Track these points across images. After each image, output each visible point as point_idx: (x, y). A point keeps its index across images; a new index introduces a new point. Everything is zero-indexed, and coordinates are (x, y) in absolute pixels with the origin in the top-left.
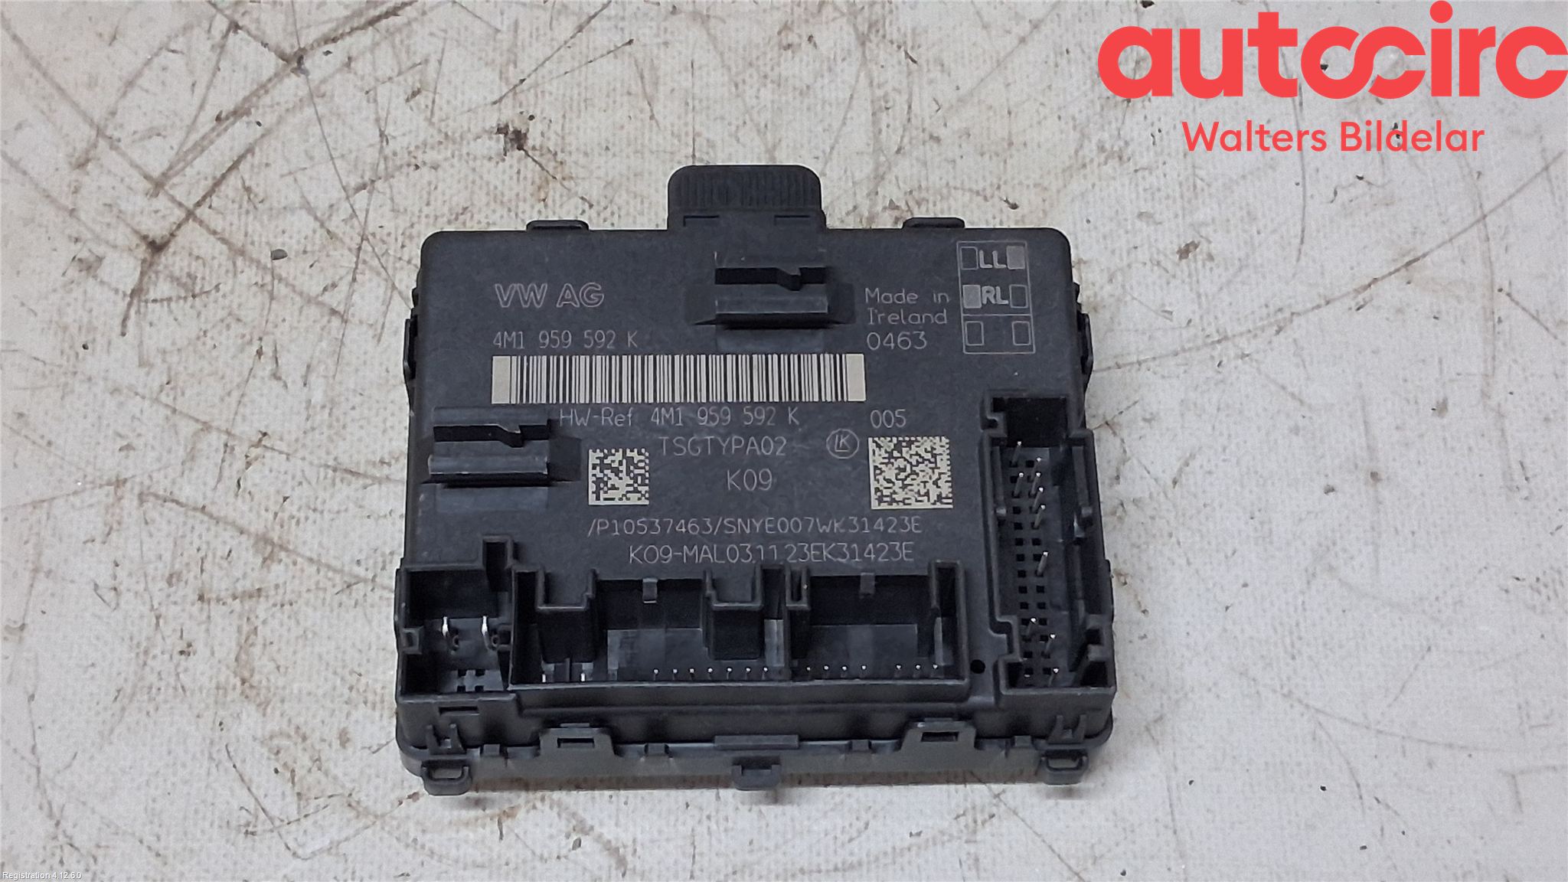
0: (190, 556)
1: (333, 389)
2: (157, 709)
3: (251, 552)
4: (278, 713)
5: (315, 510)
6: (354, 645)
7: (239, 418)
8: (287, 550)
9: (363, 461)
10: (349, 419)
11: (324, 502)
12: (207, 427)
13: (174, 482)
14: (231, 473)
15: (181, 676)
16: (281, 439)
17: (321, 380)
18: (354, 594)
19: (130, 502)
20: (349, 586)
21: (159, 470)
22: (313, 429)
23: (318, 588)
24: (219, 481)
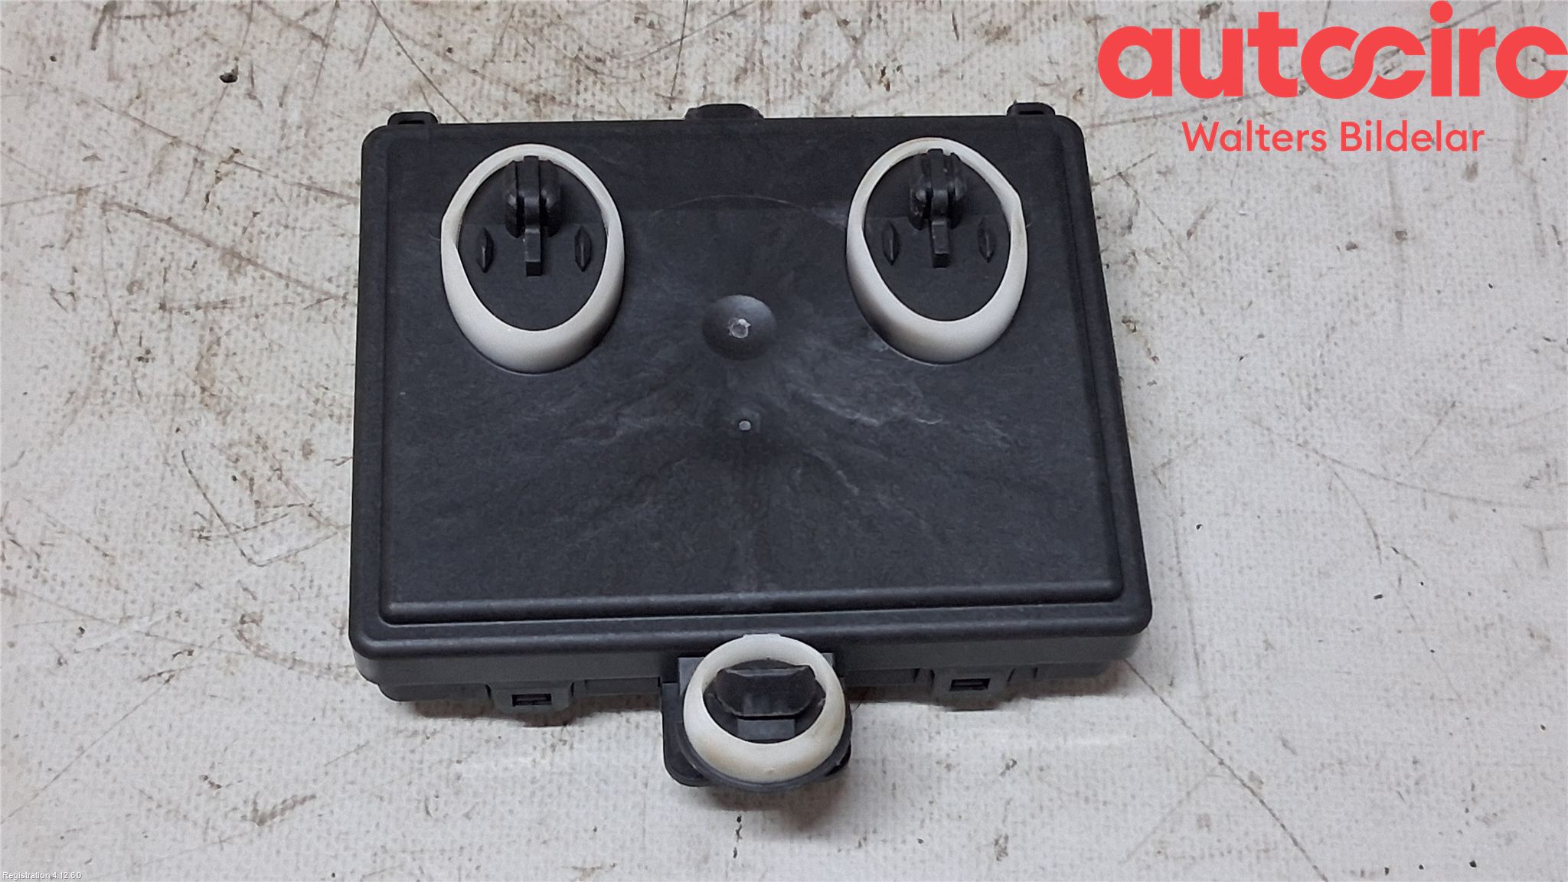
0: (152, 266)
1: (309, 110)
2: (111, 413)
3: (218, 264)
4: (238, 422)
5: (286, 227)
6: (321, 360)
7: (210, 134)
8: (255, 264)
9: (338, 182)
10: (326, 140)
11: (296, 220)
12: (176, 141)
13: (139, 194)
14: (199, 188)
15: (138, 381)
16: (254, 157)
17: (300, 102)
18: (323, 310)
19: (92, 210)
20: (319, 301)
21: (124, 181)
22: (288, 148)
23: (286, 303)
24: (187, 194)
